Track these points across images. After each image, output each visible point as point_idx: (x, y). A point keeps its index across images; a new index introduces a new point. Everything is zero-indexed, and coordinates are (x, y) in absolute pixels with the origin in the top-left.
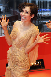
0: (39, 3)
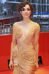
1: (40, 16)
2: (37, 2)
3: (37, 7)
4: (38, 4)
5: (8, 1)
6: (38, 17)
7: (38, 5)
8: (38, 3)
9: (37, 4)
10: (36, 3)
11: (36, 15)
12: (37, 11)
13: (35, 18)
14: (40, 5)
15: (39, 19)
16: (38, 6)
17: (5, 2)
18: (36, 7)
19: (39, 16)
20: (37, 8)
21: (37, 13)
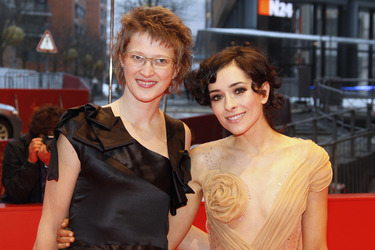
2: (366, 33)
3: (363, 56)
4: (373, 42)
5: (212, 26)
6: (370, 107)
7: (371, 47)
8: (371, 37)
9: (363, 44)
10: (358, 36)
11: (361, 97)
12: (364, 75)
13: (353, 111)
16: (370, 51)
18: (360, 55)
20: (365, 64)
21: (364, 88)
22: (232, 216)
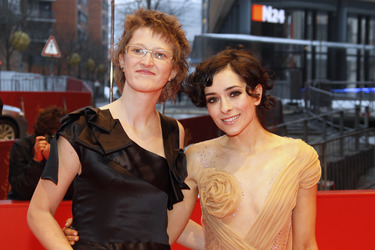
0: (362, 59)
1: (367, 108)
2: (355, 38)
3: (352, 60)
4: (361, 46)
5: (208, 32)
6: (358, 108)
7: (359, 51)
8: (359, 42)
9: (351, 48)
10: (348, 41)
11: (350, 99)
12: (353, 78)
13: (341, 112)
14: (367, 52)
15: (362, 122)
16: (358, 55)
17: (196, 37)
18: (349, 59)
19: (365, 103)
20: (353, 67)
21: (352, 90)
22: (226, 212)
